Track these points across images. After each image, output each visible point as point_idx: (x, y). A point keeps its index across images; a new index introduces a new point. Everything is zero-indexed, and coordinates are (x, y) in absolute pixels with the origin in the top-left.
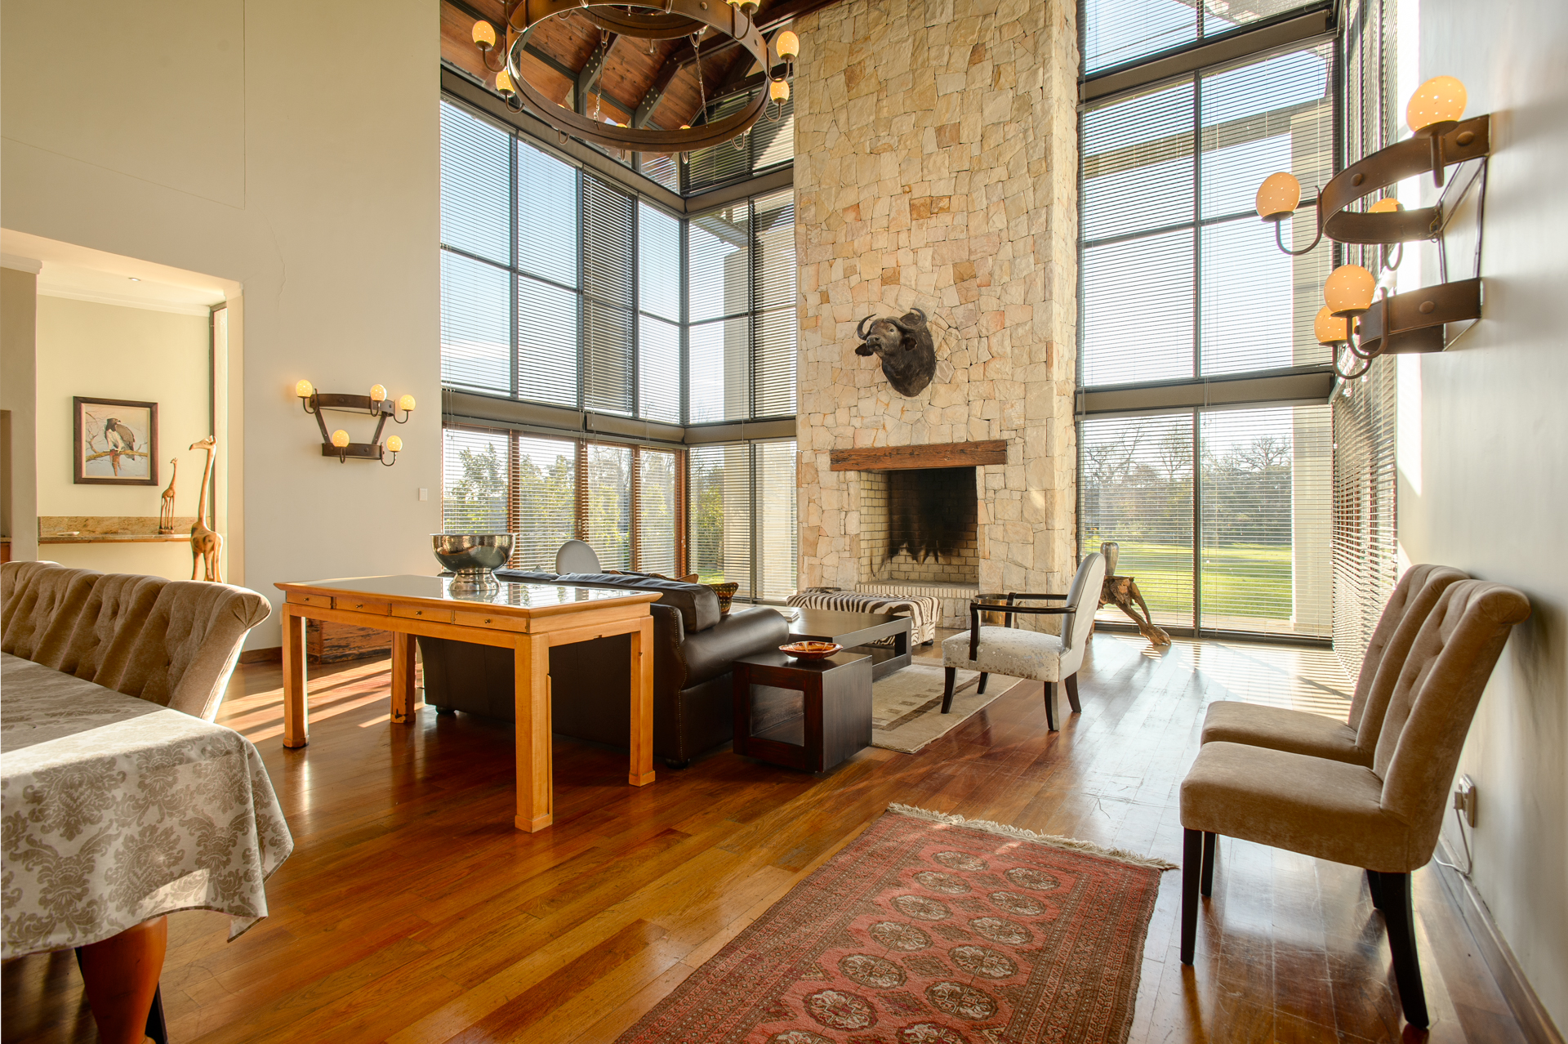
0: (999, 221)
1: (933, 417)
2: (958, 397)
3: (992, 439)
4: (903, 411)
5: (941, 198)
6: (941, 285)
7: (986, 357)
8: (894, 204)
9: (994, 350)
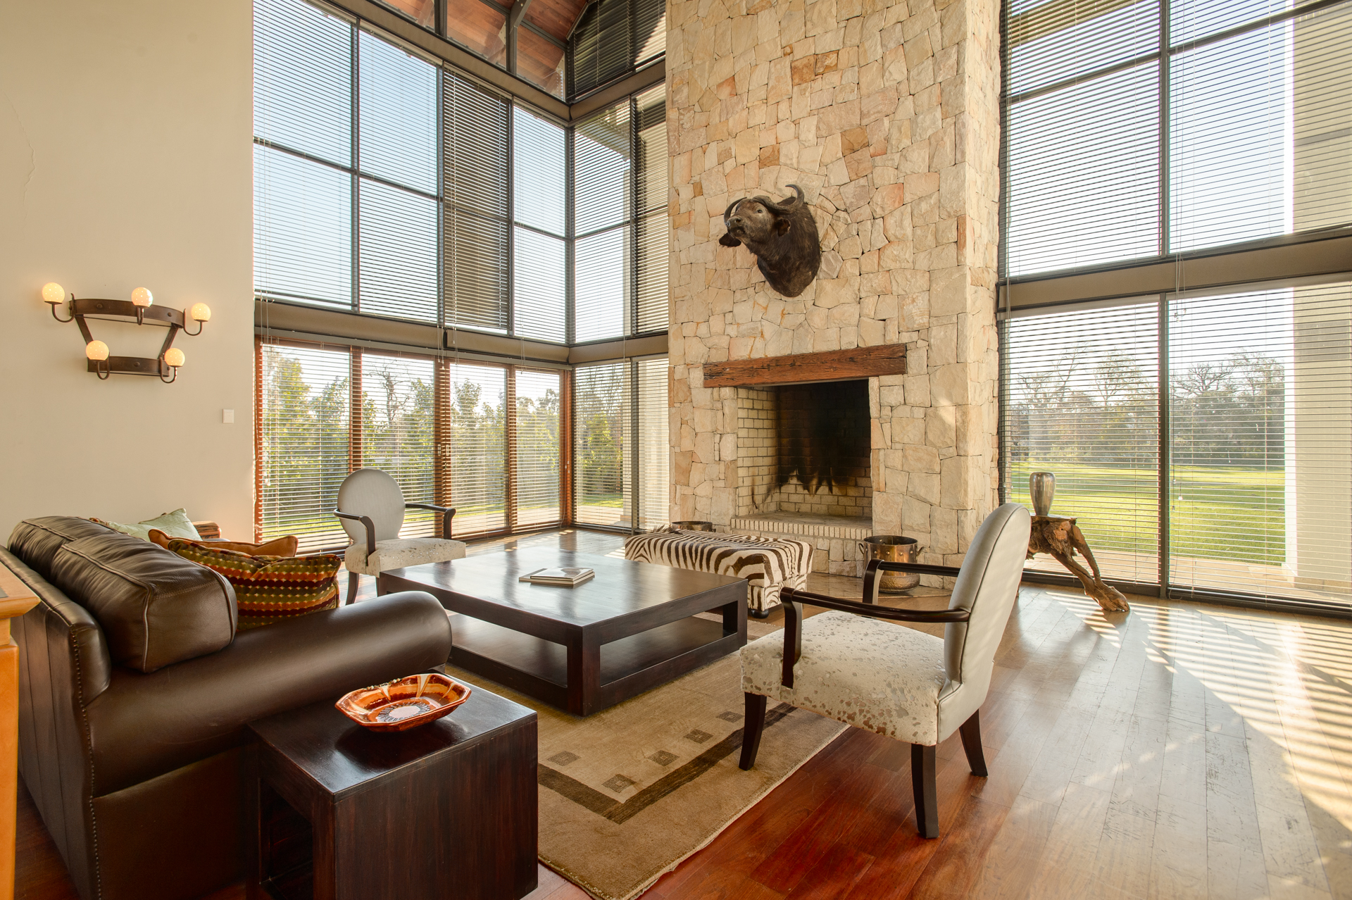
0: (897, 71)
1: (818, 320)
2: (847, 294)
3: (888, 343)
4: (783, 314)
5: (826, 55)
6: (827, 160)
7: (881, 242)
8: (773, 70)
9: (891, 233)
